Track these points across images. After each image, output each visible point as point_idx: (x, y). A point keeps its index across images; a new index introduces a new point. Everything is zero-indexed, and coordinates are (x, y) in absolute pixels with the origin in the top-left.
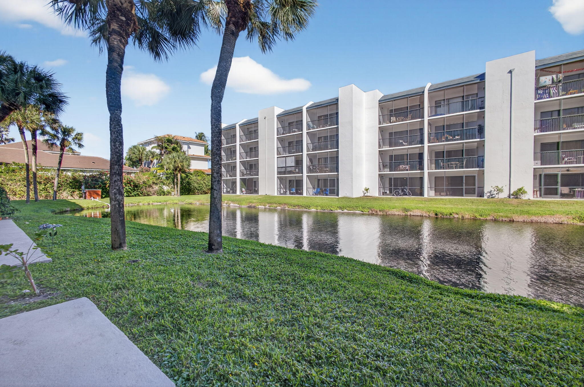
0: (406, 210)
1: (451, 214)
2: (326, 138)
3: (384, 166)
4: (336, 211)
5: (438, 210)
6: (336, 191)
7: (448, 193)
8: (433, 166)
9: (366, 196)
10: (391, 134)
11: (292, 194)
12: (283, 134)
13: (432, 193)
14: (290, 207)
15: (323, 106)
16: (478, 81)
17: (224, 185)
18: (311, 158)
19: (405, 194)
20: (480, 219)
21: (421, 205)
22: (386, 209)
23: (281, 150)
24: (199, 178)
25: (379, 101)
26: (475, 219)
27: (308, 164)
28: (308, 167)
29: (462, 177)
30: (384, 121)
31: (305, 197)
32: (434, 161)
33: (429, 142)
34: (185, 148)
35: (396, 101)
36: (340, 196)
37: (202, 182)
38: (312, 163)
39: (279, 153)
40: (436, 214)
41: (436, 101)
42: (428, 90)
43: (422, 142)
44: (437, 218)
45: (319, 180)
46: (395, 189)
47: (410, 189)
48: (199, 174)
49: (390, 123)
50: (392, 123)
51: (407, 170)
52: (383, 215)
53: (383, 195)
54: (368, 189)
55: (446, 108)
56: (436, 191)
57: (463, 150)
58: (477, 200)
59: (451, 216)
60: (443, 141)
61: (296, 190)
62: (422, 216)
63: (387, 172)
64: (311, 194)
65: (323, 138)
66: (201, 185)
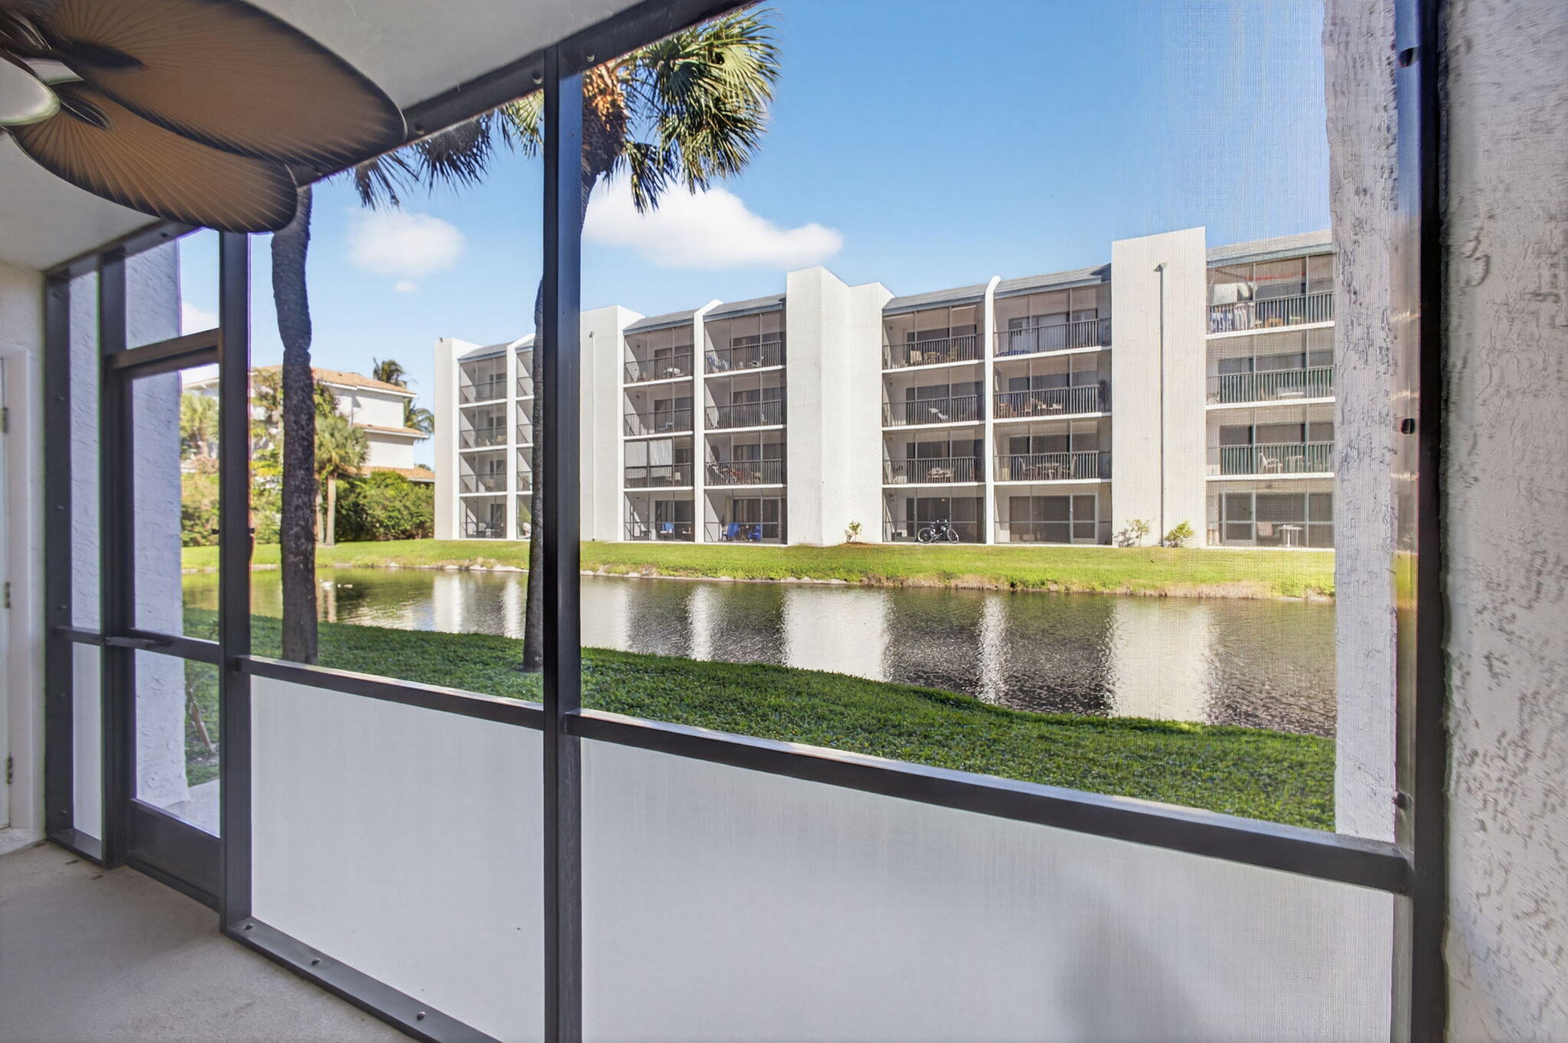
0: (948, 576)
1: (1043, 584)
2: (753, 395)
3: (896, 471)
4: (782, 581)
5: (1017, 576)
6: (780, 529)
7: (1039, 536)
8: (1006, 471)
9: (853, 543)
10: (910, 392)
11: (666, 537)
12: (641, 379)
13: (1005, 535)
14: (665, 572)
15: (747, 313)
16: (1099, 282)
17: (469, 513)
18: (716, 446)
19: (944, 539)
20: (1102, 593)
21: (979, 564)
22: (901, 574)
23: (635, 421)
24: (390, 492)
25: (884, 310)
26: (1092, 594)
27: (708, 460)
28: (709, 470)
29: (1067, 498)
30: (894, 360)
31: (700, 546)
32: (1006, 461)
33: (997, 415)
34: (345, 405)
35: (921, 314)
36: (791, 542)
37: (398, 504)
38: (717, 459)
39: (628, 429)
40: (1013, 585)
41: (1010, 320)
42: (995, 294)
43: (980, 414)
44: (1013, 593)
45: (735, 502)
46: (920, 526)
47: (954, 527)
48: (389, 481)
49: (910, 365)
50: (914, 364)
51: (948, 480)
52: (895, 588)
53: (893, 540)
54: (858, 526)
55: (1032, 337)
56: (1013, 530)
57: (1068, 437)
58: (1098, 551)
59: (1044, 589)
60: (1028, 414)
61: (676, 527)
62: (981, 590)
63: (902, 483)
64: (716, 537)
65: (744, 395)
66: (395, 514)
